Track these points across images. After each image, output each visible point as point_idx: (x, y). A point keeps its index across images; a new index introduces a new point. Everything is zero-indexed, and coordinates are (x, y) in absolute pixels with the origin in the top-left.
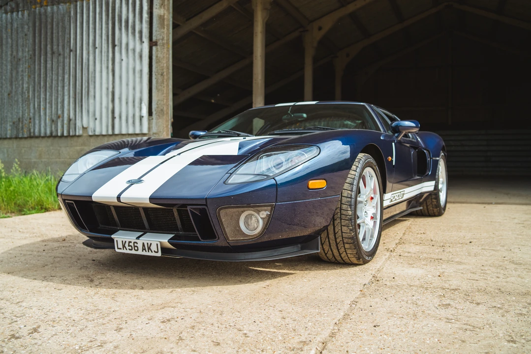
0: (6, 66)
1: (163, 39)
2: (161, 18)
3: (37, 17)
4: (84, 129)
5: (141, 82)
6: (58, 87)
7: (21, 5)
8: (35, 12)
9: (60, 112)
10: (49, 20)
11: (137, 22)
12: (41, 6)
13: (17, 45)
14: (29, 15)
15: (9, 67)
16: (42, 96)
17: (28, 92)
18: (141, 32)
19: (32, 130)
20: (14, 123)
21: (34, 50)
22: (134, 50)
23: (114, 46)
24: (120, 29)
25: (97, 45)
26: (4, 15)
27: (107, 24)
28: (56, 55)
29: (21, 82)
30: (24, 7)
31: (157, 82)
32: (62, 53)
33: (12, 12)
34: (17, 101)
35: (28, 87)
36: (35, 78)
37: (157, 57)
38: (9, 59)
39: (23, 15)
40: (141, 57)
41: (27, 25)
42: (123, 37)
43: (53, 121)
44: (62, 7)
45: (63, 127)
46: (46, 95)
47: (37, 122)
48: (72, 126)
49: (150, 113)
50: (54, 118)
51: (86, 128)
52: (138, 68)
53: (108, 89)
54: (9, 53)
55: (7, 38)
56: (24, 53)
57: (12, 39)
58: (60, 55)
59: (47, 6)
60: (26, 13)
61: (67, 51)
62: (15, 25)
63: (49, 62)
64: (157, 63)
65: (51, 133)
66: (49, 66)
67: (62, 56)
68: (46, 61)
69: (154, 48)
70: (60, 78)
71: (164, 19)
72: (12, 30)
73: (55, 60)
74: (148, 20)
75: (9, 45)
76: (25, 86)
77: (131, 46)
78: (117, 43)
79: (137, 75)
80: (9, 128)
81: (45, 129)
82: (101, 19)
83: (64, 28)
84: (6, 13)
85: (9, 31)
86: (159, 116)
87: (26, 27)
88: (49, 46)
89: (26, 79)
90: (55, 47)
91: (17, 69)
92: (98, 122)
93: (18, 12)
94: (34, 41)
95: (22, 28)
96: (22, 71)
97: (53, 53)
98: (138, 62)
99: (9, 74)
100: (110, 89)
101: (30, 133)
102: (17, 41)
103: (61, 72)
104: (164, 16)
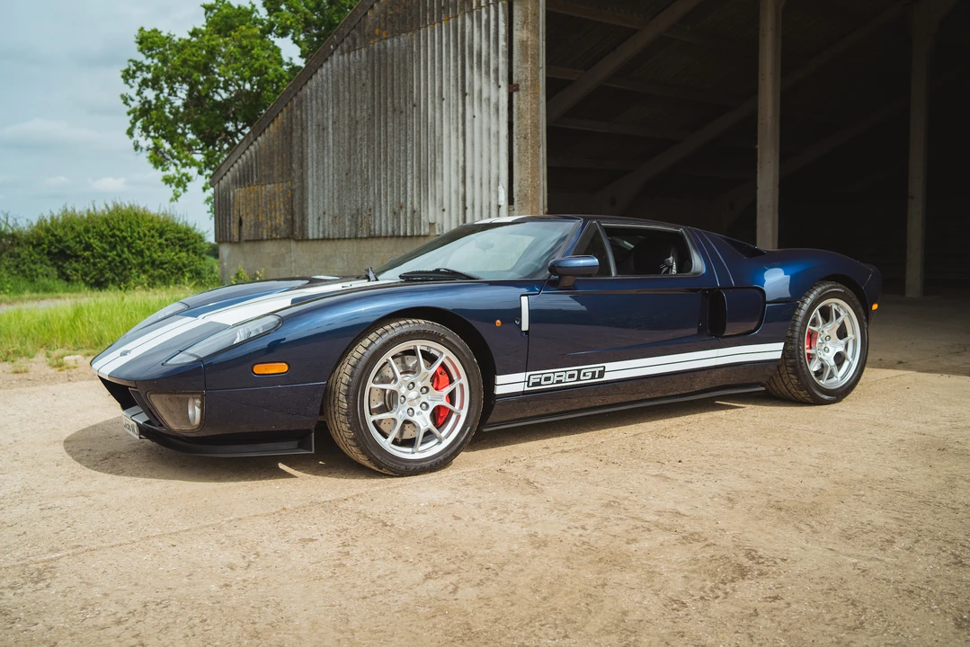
0: (344, 132)
1: (526, 80)
2: (523, 44)
3: (376, 56)
4: (432, 225)
5: (498, 150)
6: (400, 161)
7: (358, 41)
8: (373, 49)
9: (402, 200)
10: (389, 60)
11: (492, 55)
12: (380, 41)
13: (355, 102)
14: (367, 54)
15: (347, 134)
16: (383, 176)
17: (368, 171)
18: (497, 70)
19: (372, 227)
20: (352, 216)
21: (373, 107)
22: (489, 99)
23: (464, 95)
24: (472, 68)
25: (444, 96)
26: (341, 58)
27: (456, 61)
28: (398, 112)
29: (359, 156)
30: (361, 44)
31: (519, 150)
32: (404, 110)
33: (349, 52)
34: (356, 183)
35: (367, 163)
36: (374, 148)
37: (519, 109)
38: (347, 122)
39: (360, 55)
40: (497, 110)
41: (365, 69)
42: (476, 80)
43: (395, 213)
44: (404, 38)
45: (406, 222)
46: (386, 174)
47: (377, 214)
48: (416, 221)
49: (511, 201)
50: (397, 209)
51: (434, 224)
52: (493, 129)
53: (458, 162)
54: (346, 113)
55: (344, 92)
56: (362, 114)
57: (349, 92)
58: (401, 112)
59: (386, 39)
60: (363, 51)
61: (410, 106)
62: (353, 72)
63: (390, 124)
64: (518, 118)
65: (393, 232)
66: (389, 130)
67: (404, 115)
68: (386, 123)
69: (515, 95)
70: (402, 148)
71: (527, 48)
72: (349, 78)
73: (397, 121)
74: (506, 49)
75: (347, 102)
76: (364, 161)
77: (485, 95)
78: (467, 91)
79: (493, 140)
80: (347, 223)
81: (387, 226)
82: (448, 52)
83: (405, 70)
84: (343, 54)
85: (346, 79)
86: (521, 204)
87: (364, 72)
88: (389, 100)
89: (365, 151)
90: (396, 101)
91: (355, 135)
92: (446, 213)
93: (355, 50)
94: (373, 93)
95: (360, 74)
96: (361, 138)
97: (394, 110)
98: (493, 119)
99: (346, 144)
100: (461, 164)
101: (370, 231)
102: (355, 95)
103: (403, 138)
104: (527, 41)
